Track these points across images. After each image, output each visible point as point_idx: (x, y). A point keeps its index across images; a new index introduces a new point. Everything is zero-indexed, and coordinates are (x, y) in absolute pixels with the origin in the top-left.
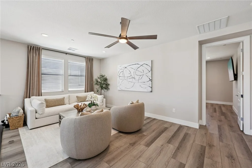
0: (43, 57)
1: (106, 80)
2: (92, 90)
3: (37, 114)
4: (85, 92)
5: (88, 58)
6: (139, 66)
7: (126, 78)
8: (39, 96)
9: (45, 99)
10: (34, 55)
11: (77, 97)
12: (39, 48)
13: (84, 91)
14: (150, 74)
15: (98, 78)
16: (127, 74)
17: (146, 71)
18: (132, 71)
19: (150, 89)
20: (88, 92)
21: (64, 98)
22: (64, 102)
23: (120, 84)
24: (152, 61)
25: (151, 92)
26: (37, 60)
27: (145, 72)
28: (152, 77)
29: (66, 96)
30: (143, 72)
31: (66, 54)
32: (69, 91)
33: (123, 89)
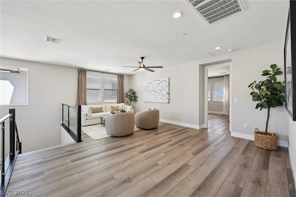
0: (87, 76)
1: (134, 93)
2: (123, 102)
3: (87, 116)
4: (117, 103)
5: (119, 75)
6: (160, 82)
7: (150, 92)
8: (85, 105)
9: (90, 107)
10: (82, 76)
12: (85, 70)
13: (116, 103)
14: (167, 89)
15: (128, 91)
16: (151, 88)
17: (165, 86)
18: (155, 86)
19: (168, 101)
20: (119, 103)
21: (102, 108)
22: (102, 110)
23: (146, 96)
24: (169, 78)
25: (169, 103)
26: (84, 79)
27: (164, 88)
28: (169, 91)
29: (103, 106)
30: (162, 86)
31: (103, 73)
32: (105, 102)
33: (148, 101)
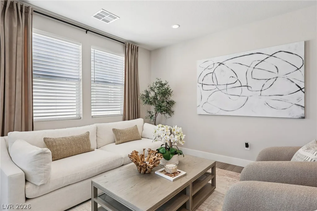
2: (136, 116)
3: (29, 186)
4: (124, 120)
5: (129, 45)
6: (262, 57)
7: (220, 88)
8: (27, 130)
9: (45, 139)
10: (15, 25)
11: (114, 130)
12: (27, 9)
13: (122, 117)
15: (151, 88)
16: (224, 76)
17: (284, 68)
19: (301, 112)
22: (89, 145)
23: (204, 101)
24: (305, 42)
25: (303, 118)
26: (21, 39)
27: (282, 72)
28: (305, 82)
30: (275, 70)
31: (87, 30)
33: (215, 111)
